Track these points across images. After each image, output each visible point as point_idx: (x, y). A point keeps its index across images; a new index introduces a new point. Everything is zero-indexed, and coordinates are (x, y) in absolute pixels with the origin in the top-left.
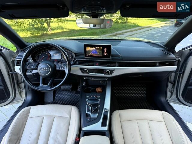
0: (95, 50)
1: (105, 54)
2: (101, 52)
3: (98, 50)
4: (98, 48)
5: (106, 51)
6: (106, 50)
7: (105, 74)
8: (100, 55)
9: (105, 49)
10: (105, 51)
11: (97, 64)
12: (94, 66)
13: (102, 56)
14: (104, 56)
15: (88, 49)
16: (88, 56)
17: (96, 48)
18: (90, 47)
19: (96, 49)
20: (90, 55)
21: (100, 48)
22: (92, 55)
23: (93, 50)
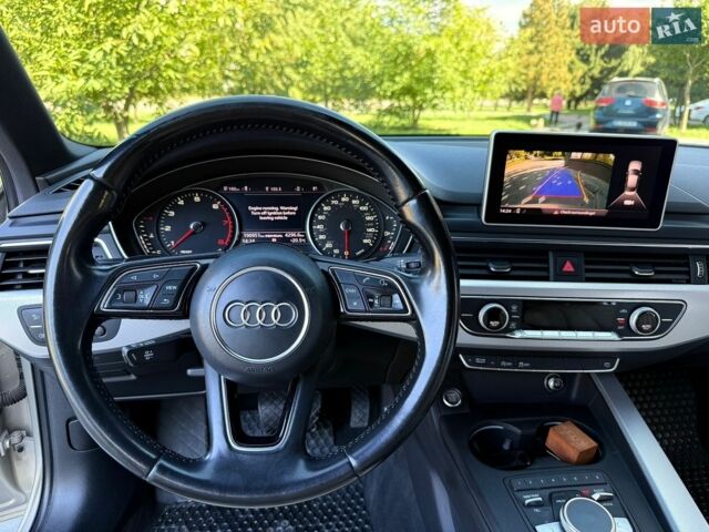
0: (564, 175)
1: (629, 198)
2: (605, 186)
3: (585, 171)
4: (588, 155)
5: (639, 182)
6: (636, 172)
7: (626, 332)
8: (591, 206)
9: (635, 166)
10: (632, 180)
11: (568, 267)
12: (546, 279)
13: (604, 211)
14: (618, 215)
15: (520, 164)
16: (513, 217)
17: (576, 155)
18: (530, 149)
19: (570, 163)
20: (524, 204)
21: (601, 156)
22: (539, 210)
23: (552, 171)
